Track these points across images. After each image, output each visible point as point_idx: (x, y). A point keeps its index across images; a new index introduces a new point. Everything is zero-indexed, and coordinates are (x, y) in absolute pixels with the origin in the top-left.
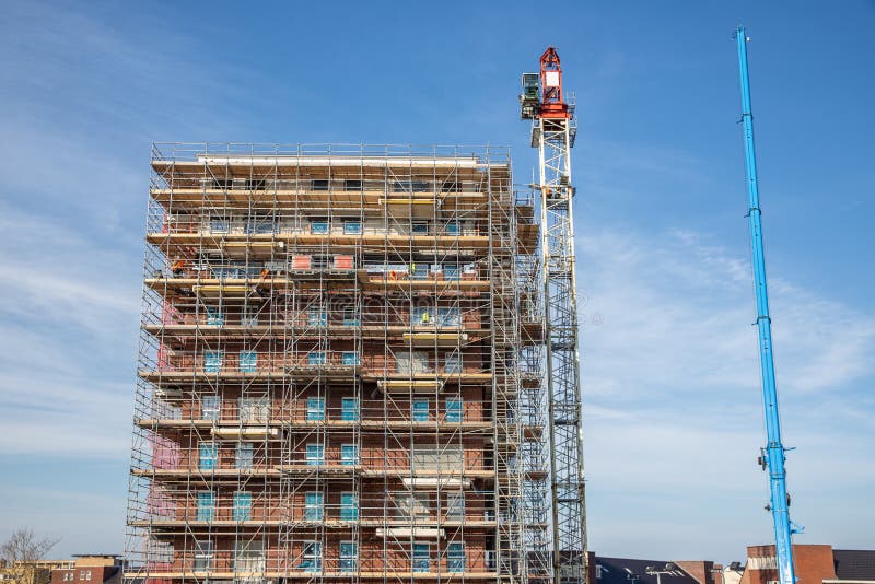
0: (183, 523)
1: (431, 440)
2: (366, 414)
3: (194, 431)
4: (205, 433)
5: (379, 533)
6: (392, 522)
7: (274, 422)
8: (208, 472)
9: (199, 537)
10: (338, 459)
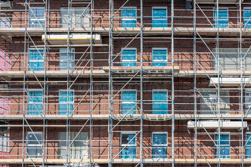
0: (20, 116)
1: (235, 45)
2: (178, 22)
3: (27, 37)
4: (37, 38)
5: (190, 124)
6: (201, 116)
7: (98, 29)
8: (42, 72)
9: (35, 129)
10: (149, 61)
